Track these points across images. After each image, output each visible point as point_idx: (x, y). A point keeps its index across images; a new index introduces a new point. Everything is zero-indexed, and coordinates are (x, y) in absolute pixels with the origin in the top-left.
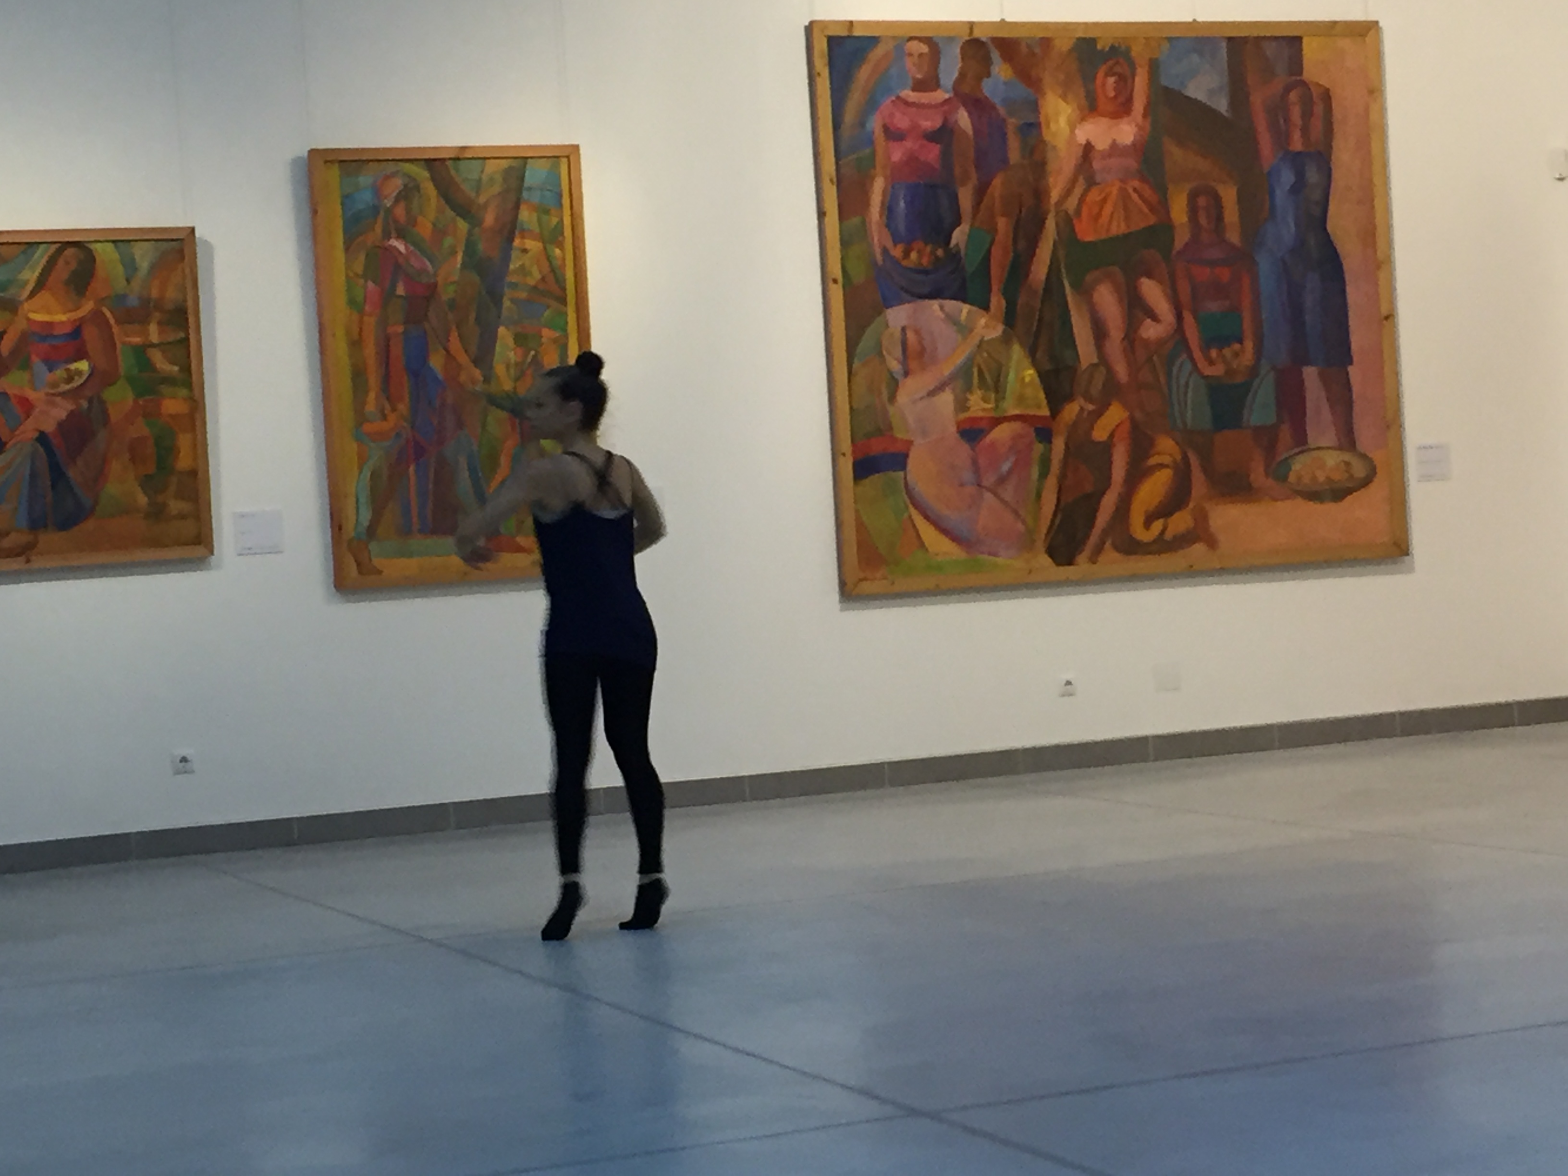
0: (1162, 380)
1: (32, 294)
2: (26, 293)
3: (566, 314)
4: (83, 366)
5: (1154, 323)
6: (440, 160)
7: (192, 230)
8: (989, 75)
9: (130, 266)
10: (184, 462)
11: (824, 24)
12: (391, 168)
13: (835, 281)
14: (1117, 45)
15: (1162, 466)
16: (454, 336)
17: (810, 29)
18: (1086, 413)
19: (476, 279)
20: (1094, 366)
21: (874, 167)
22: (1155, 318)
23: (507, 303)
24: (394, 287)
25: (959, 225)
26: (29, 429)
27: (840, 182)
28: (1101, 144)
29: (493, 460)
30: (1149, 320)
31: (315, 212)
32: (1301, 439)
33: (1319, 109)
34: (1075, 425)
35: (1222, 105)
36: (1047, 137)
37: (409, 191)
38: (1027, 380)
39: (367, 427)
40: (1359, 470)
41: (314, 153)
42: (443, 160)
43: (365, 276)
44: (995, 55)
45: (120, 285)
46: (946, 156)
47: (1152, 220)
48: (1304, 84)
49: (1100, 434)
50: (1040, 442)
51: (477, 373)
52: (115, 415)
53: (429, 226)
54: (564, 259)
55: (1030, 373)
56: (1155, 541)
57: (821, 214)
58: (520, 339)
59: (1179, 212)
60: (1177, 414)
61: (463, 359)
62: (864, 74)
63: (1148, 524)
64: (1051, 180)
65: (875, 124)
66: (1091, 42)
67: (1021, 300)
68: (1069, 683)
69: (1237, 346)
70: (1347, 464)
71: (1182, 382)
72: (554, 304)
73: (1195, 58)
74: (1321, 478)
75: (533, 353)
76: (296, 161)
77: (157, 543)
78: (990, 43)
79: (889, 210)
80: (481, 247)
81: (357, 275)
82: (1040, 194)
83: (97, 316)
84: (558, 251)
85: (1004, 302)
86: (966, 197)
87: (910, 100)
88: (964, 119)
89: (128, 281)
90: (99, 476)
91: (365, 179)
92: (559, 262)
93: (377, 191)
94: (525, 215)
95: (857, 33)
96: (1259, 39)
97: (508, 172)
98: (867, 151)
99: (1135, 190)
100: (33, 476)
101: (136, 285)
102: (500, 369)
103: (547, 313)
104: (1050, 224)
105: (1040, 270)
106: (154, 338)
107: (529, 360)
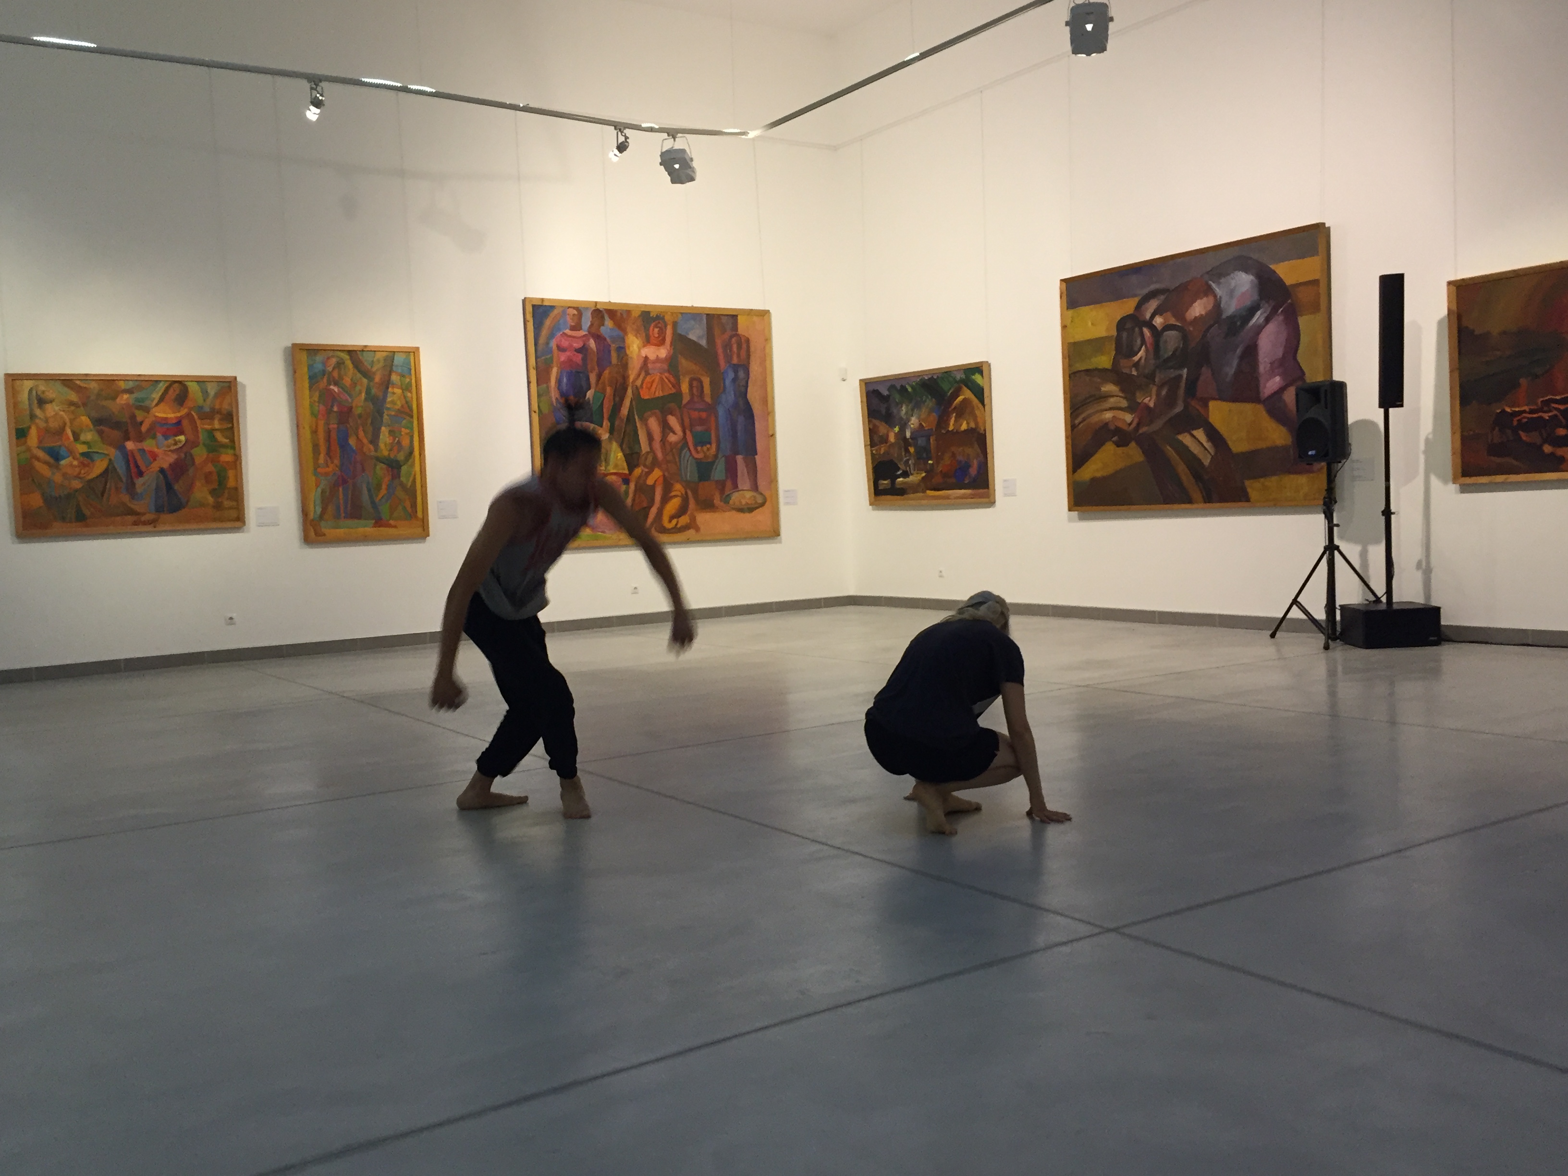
0: (677, 460)
1: (157, 405)
2: (154, 403)
3: (413, 422)
4: (182, 438)
5: (674, 435)
6: (354, 351)
7: (235, 378)
8: (603, 325)
9: (205, 393)
10: (231, 483)
11: (531, 299)
12: (331, 353)
13: (535, 412)
14: (659, 315)
15: (676, 496)
16: (361, 429)
17: (524, 301)
18: (644, 473)
19: (372, 406)
20: (648, 453)
21: (553, 363)
22: (674, 433)
23: (385, 417)
24: (332, 406)
25: (590, 389)
26: (155, 466)
27: (537, 368)
28: (652, 357)
29: (379, 487)
30: (671, 434)
31: (295, 372)
32: (735, 486)
33: (744, 346)
34: (640, 477)
35: (703, 343)
36: (628, 352)
37: (340, 364)
38: (619, 457)
39: (319, 470)
40: (760, 500)
41: (294, 345)
42: (355, 351)
43: (319, 402)
44: (606, 317)
45: (200, 402)
46: (584, 360)
47: (673, 391)
48: (738, 335)
49: (650, 481)
50: (624, 484)
51: (371, 447)
52: (198, 461)
53: (349, 380)
54: (412, 397)
55: (620, 455)
56: (672, 528)
57: (529, 383)
58: (391, 432)
59: (685, 387)
60: (683, 473)
61: (365, 441)
62: (548, 323)
63: (670, 521)
64: (630, 372)
65: (553, 344)
66: (649, 312)
67: (617, 423)
68: (636, 588)
69: (708, 446)
70: (755, 497)
71: (686, 459)
72: (408, 418)
73: (692, 322)
74: (744, 502)
75: (397, 439)
76: (286, 349)
77: (221, 520)
78: (604, 312)
79: (559, 381)
80: (373, 391)
81: (315, 401)
82: (625, 378)
83: (189, 415)
84: (409, 394)
85: (609, 424)
86: (593, 378)
87: (569, 334)
88: (592, 343)
89: (205, 400)
90: (190, 487)
91: (319, 358)
92: (410, 399)
93: (324, 364)
94: (394, 378)
95: (546, 303)
96: (719, 316)
97: (386, 359)
98: (548, 356)
99: (666, 377)
100: (157, 489)
101: (209, 401)
102: (382, 445)
103: (404, 422)
104: (630, 391)
105: (625, 411)
106: (217, 425)
107: (396, 441)
